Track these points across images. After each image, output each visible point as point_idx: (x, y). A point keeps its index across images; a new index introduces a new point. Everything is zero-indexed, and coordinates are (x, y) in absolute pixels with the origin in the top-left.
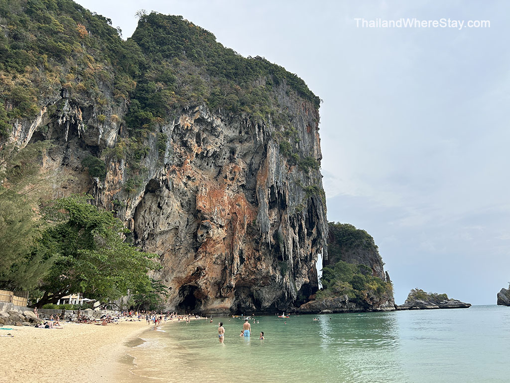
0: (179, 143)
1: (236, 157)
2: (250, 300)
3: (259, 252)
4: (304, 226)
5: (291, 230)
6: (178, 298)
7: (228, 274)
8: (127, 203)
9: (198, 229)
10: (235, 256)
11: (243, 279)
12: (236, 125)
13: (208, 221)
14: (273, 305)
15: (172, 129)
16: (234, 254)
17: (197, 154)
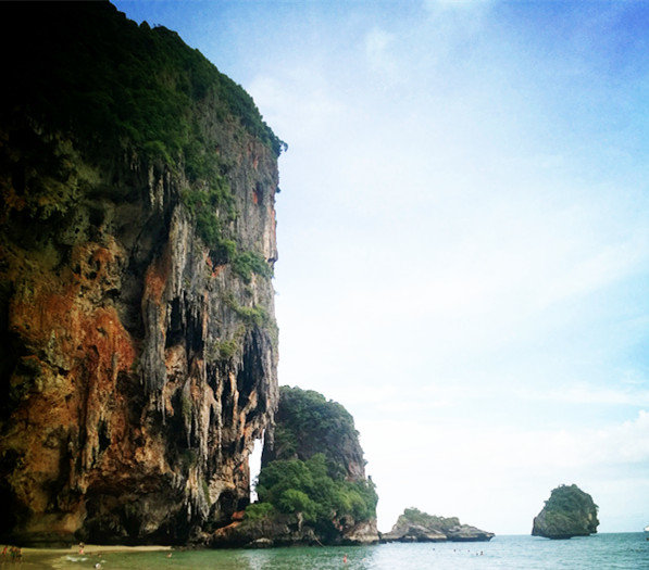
1: (102, 230)
4: (234, 386)
5: (208, 390)
7: (73, 468)
10: (90, 433)
11: (105, 479)
13: (35, 358)
16: (88, 428)
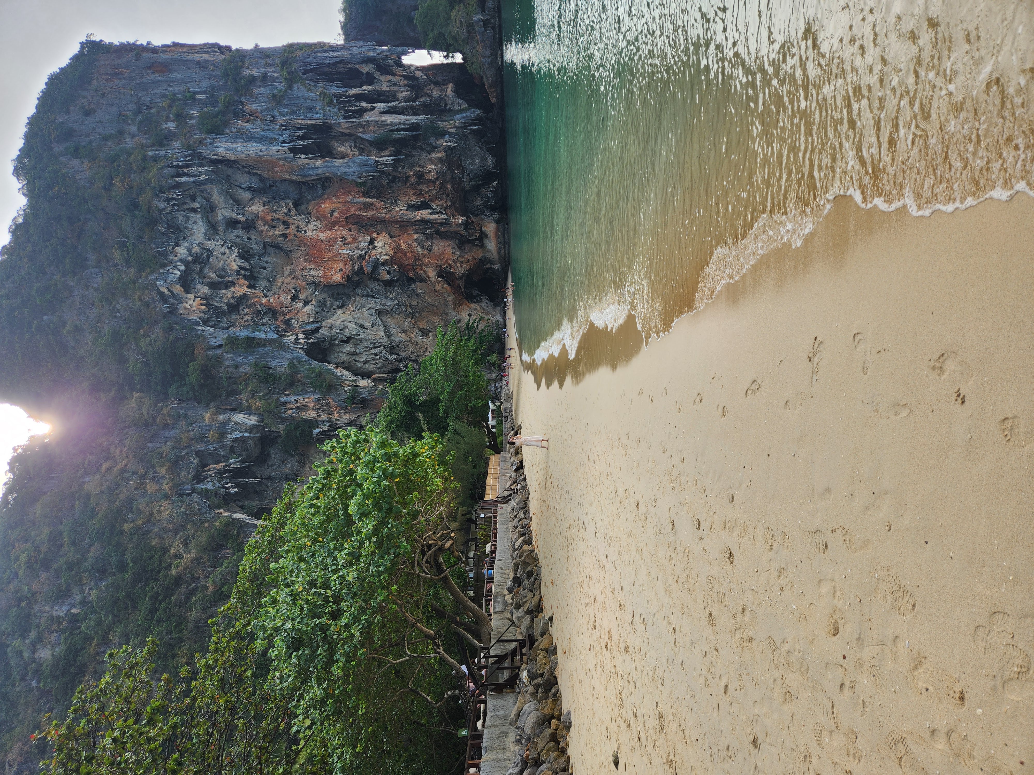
0: (233, 317)
1: (243, 219)
2: (484, 190)
3: (409, 177)
4: (358, 91)
5: (368, 117)
6: (484, 304)
7: (447, 228)
8: (349, 386)
9: (378, 280)
10: (418, 218)
11: (453, 203)
12: (180, 218)
13: (364, 264)
14: (490, 150)
15: (211, 330)
16: (414, 219)
17: (250, 287)
